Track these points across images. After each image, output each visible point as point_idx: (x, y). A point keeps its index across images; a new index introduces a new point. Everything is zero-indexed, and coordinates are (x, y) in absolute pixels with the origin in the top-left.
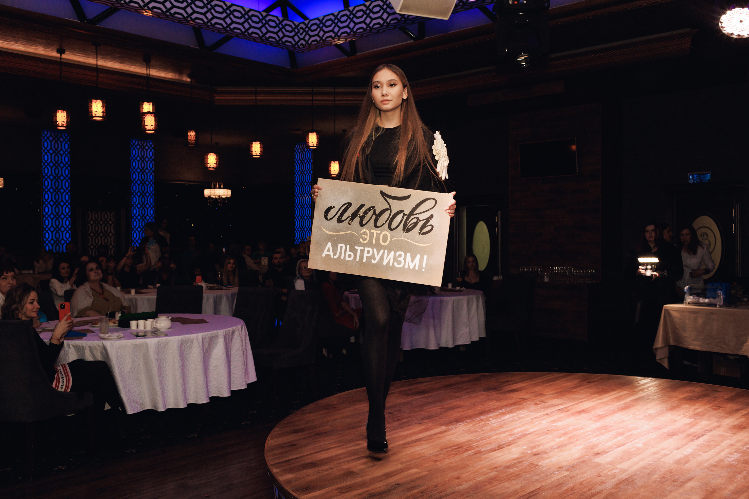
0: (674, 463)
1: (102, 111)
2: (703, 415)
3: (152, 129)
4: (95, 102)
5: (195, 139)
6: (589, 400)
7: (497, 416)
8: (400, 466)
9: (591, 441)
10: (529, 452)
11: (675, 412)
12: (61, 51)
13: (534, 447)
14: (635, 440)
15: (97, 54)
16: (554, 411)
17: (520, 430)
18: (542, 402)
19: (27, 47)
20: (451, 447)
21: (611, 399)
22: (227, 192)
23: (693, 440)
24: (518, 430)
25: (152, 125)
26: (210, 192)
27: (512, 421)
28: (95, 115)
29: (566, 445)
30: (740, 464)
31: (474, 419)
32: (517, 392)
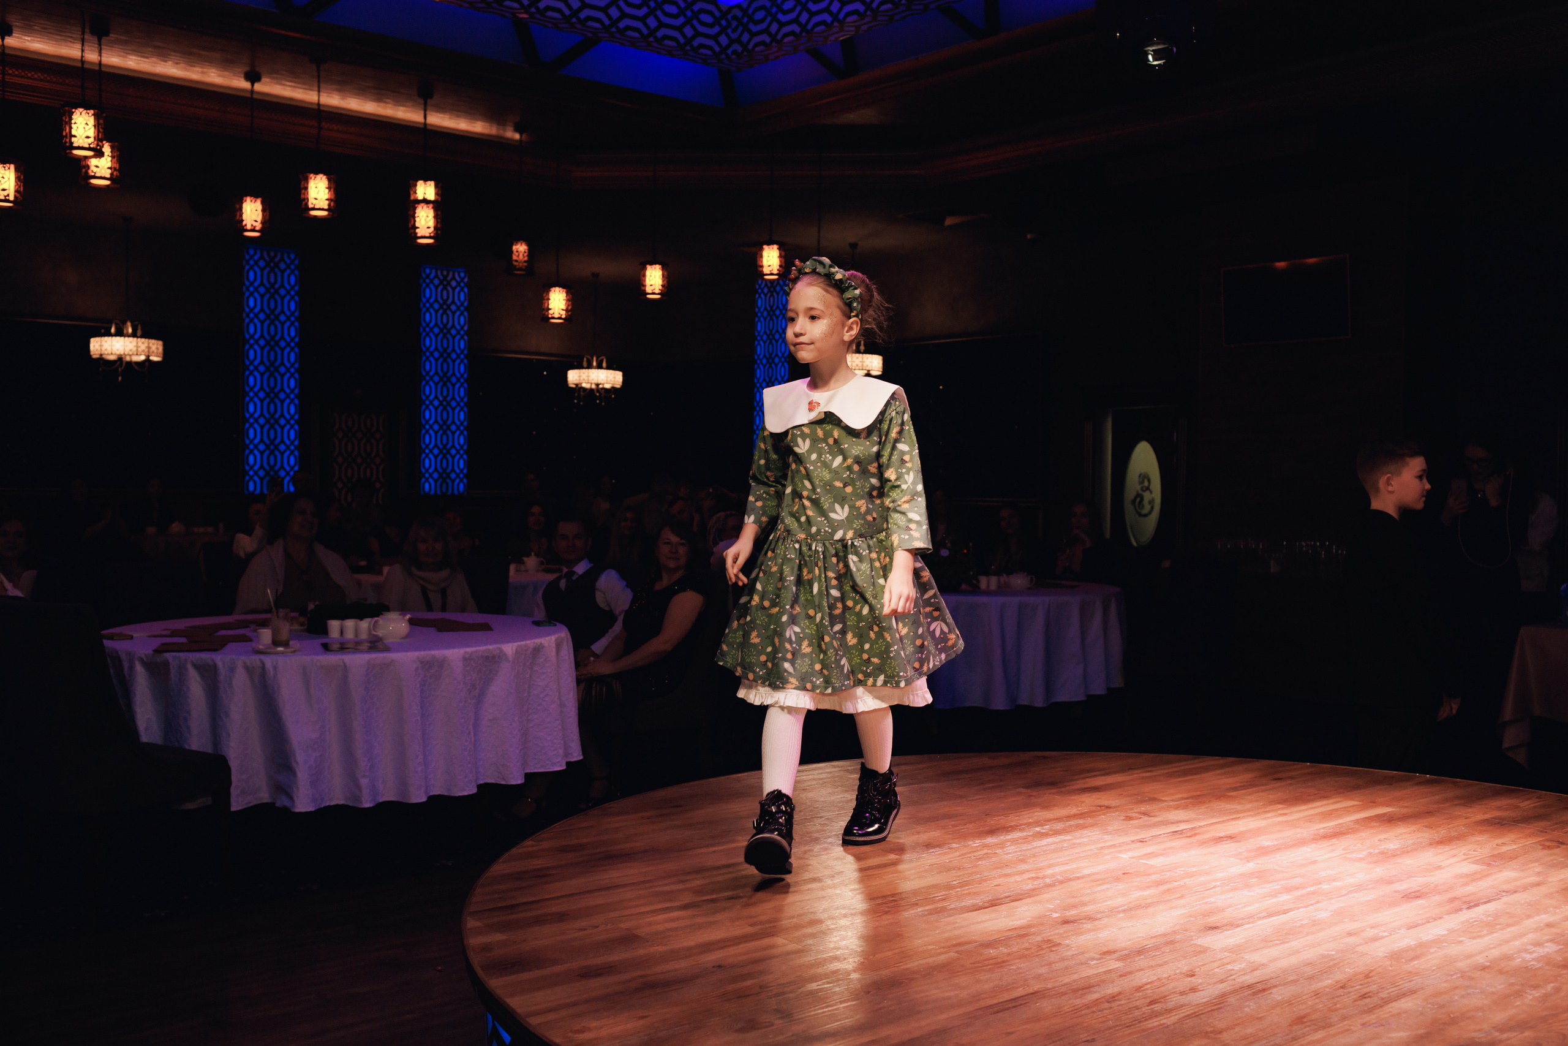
0: (1386, 957)
1: (327, 196)
2: (1512, 859)
3: (428, 235)
4: (313, 178)
5: (526, 259)
6: (1256, 815)
7: (1025, 838)
8: (749, 930)
9: (1212, 900)
10: (1055, 915)
11: (1447, 848)
12: (253, 77)
13: (1074, 906)
14: (1318, 902)
15: (320, 81)
16: (1160, 835)
17: (1062, 869)
18: (1144, 814)
19: (187, 70)
20: (884, 897)
21: (1307, 816)
22: (613, 376)
23: (1461, 910)
24: (1057, 869)
25: (428, 228)
26: (580, 376)
27: (1055, 851)
28: (312, 206)
29: (1148, 906)
30: (1547, 968)
31: (971, 843)
32: (1099, 791)
